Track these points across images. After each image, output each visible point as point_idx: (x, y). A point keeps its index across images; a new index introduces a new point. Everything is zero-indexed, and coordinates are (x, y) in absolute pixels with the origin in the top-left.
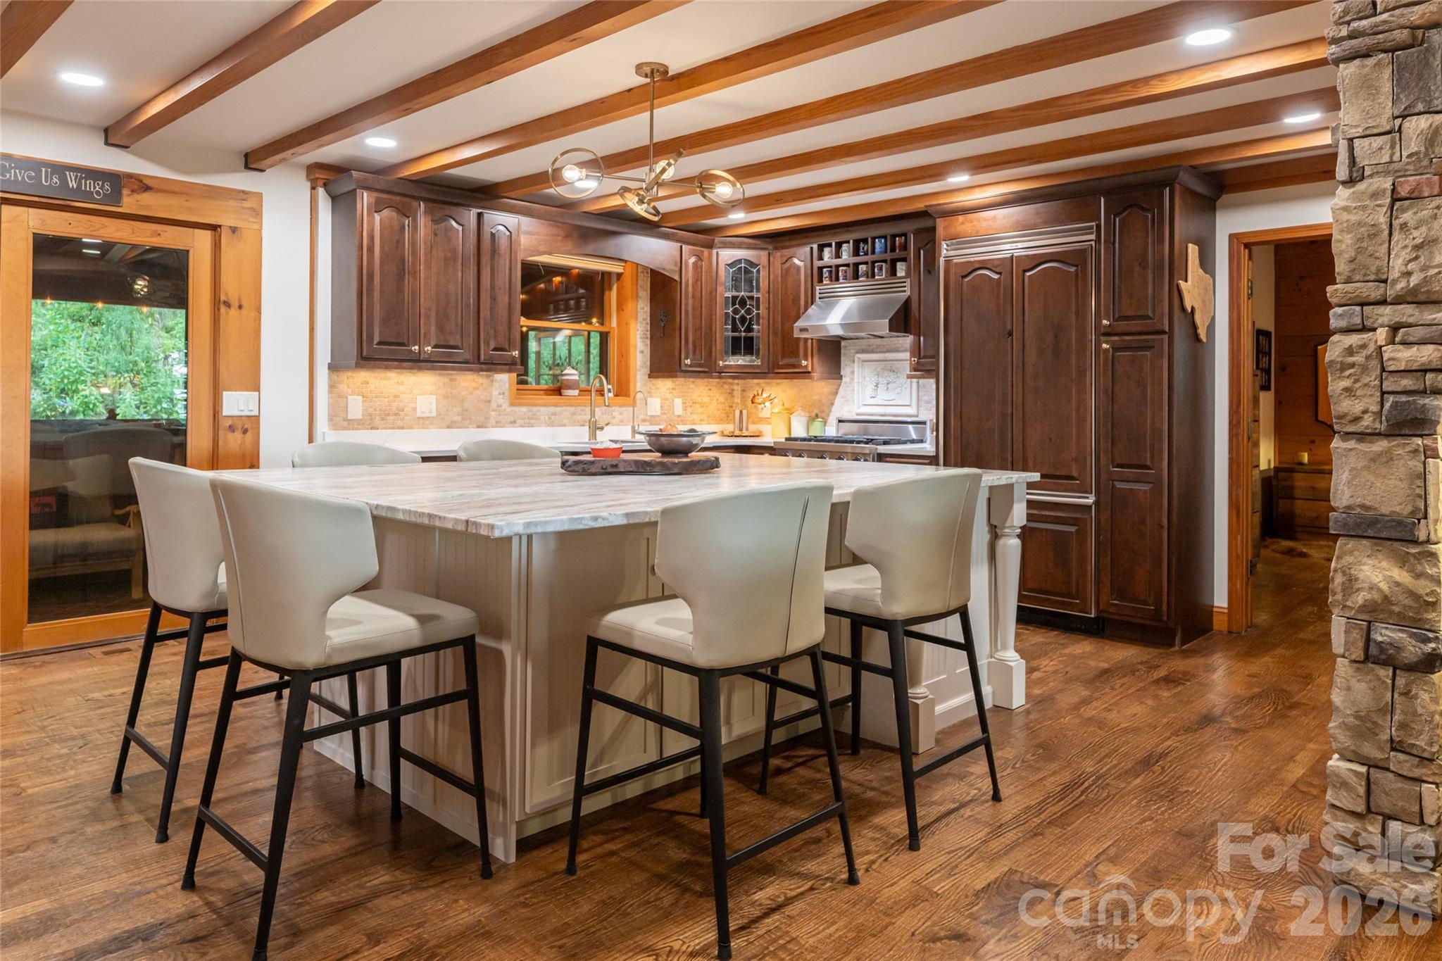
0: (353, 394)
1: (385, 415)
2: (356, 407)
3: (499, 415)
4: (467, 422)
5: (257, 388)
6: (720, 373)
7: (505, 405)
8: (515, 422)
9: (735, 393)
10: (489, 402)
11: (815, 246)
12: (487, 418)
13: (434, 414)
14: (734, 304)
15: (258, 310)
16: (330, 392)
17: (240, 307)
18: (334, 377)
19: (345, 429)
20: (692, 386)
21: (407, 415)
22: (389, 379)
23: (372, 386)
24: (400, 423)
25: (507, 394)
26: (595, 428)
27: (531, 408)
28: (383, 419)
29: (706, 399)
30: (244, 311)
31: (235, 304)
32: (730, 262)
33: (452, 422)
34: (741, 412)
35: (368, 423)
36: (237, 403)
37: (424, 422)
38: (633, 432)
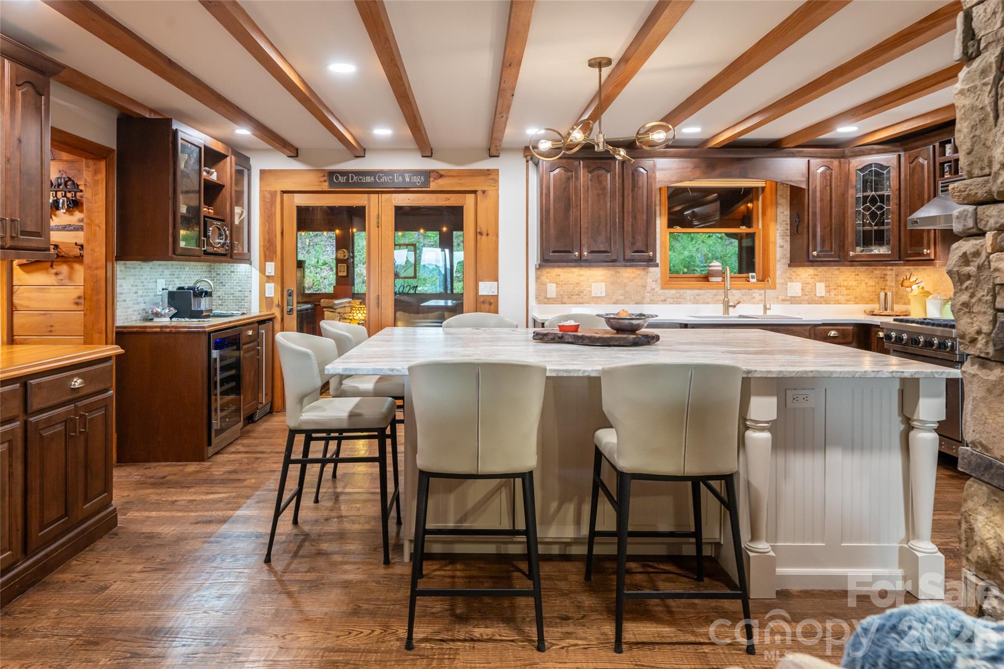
0: (550, 282)
1: (571, 295)
2: (552, 290)
3: (653, 295)
4: (628, 300)
5: (497, 280)
6: (853, 262)
7: (658, 289)
8: (665, 300)
9: (888, 277)
10: (645, 286)
11: (937, 144)
12: (643, 298)
13: (604, 294)
14: (864, 203)
15: (497, 236)
16: (536, 282)
17: (487, 235)
18: (539, 272)
19: (545, 303)
20: (837, 272)
21: (586, 295)
22: (573, 273)
23: (562, 277)
24: (581, 301)
25: (659, 281)
26: (727, 306)
27: (678, 291)
28: (569, 298)
29: (852, 283)
30: (490, 237)
31: (485, 233)
32: (860, 167)
33: (617, 300)
34: (886, 294)
35: (560, 300)
36: (486, 288)
37: (597, 300)
38: (765, 309)
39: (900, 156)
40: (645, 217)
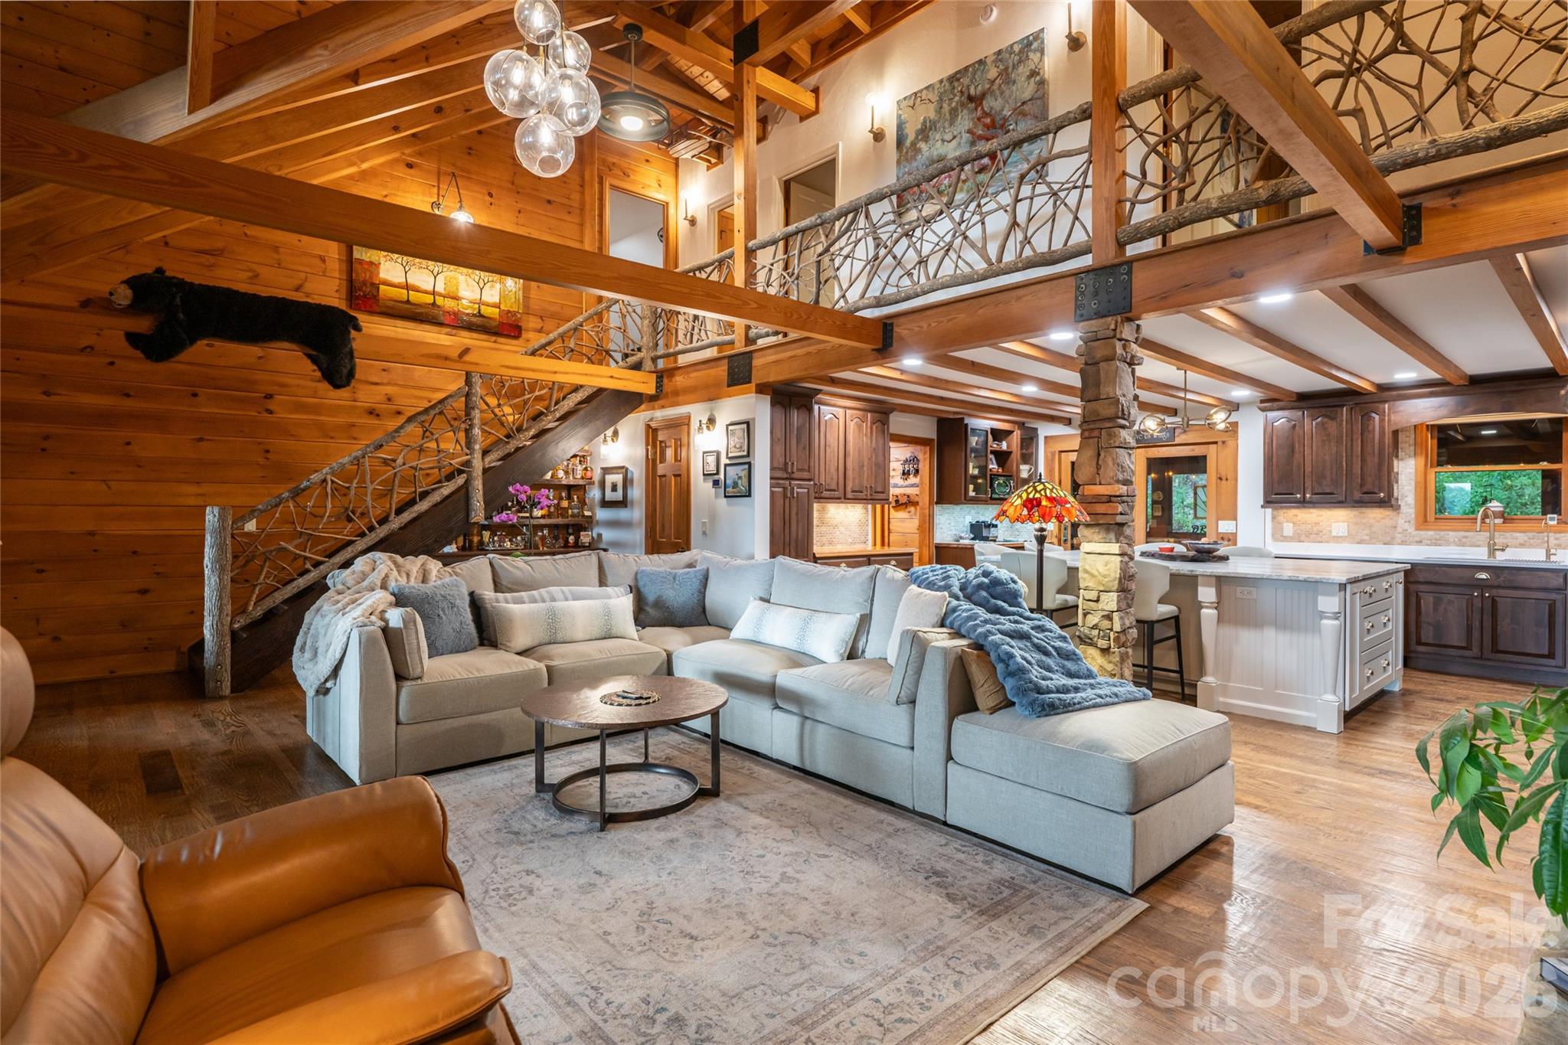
0: (1287, 521)
1: (1309, 534)
2: (1288, 529)
3: (1405, 536)
4: (1374, 541)
5: (1235, 519)
7: (1411, 529)
8: (1423, 542)
10: (1396, 527)
12: (1393, 538)
13: (1346, 534)
15: (1236, 480)
16: (1273, 521)
17: (1227, 479)
18: (1275, 513)
19: (1281, 541)
21: (1325, 534)
22: (1311, 513)
23: (1299, 518)
24: (1319, 539)
25: (1413, 522)
26: (1492, 552)
27: (1438, 532)
28: (1307, 537)
30: (1229, 481)
31: (1224, 478)
33: (1361, 539)
35: (1297, 538)
36: (1225, 526)
37: (1338, 539)
38: (1548, 555)
40: (1376, 460)
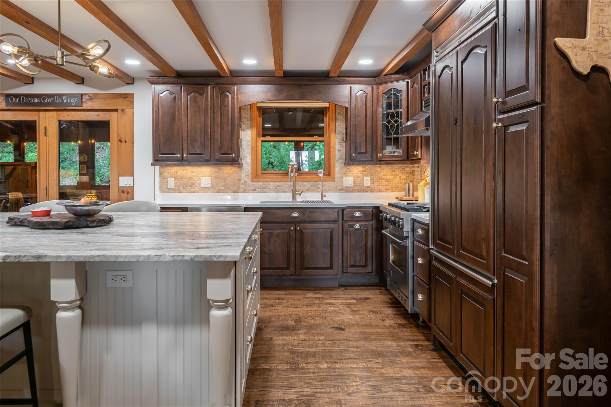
0: (170, 177)
1: (185, 186)
2: (171, 183)
3: (246, 186)
4: (227, 190)
5: (132, 175)
6: (382, 161)
7: (249, 182)
9: (415, 173)
10: (240, 180)
12: (239, 188)
13: (210, 186)
14: (388, 118)
15: (133, 142)
16: (160, 176)
17: (126, 142)
18: (162, 170)
19: (166, 192)
20: (379, 169)
21: (196, 186)
22: (187, 170)
23: (179, 173)
24: (193, 190)
25: (250, 176)
26: (295, 194)
27: (264, 183)
28: (184, 188)
29: (390, 177)
30: (127, 143)
31: (123, 141)
32: (385, 92)
33: (219, 190)
34: (409, 185)
35: (177, 190)
36: (124, 181)
37: (205, 190)
38: (322, 196)
39: (408, 82)
40: (230, 128)
